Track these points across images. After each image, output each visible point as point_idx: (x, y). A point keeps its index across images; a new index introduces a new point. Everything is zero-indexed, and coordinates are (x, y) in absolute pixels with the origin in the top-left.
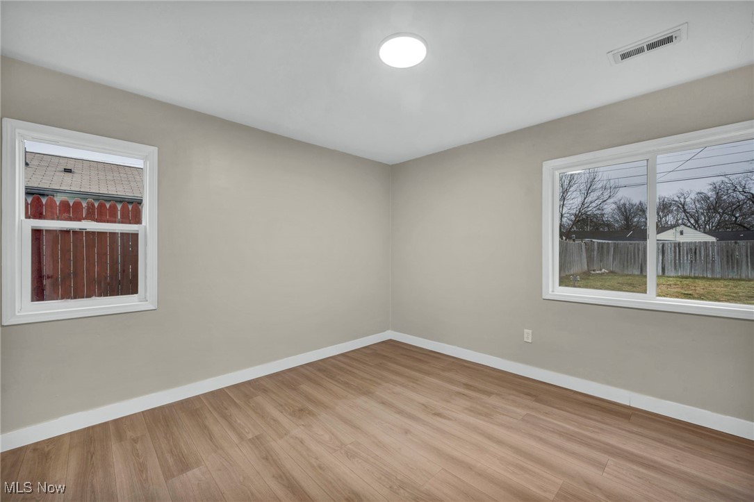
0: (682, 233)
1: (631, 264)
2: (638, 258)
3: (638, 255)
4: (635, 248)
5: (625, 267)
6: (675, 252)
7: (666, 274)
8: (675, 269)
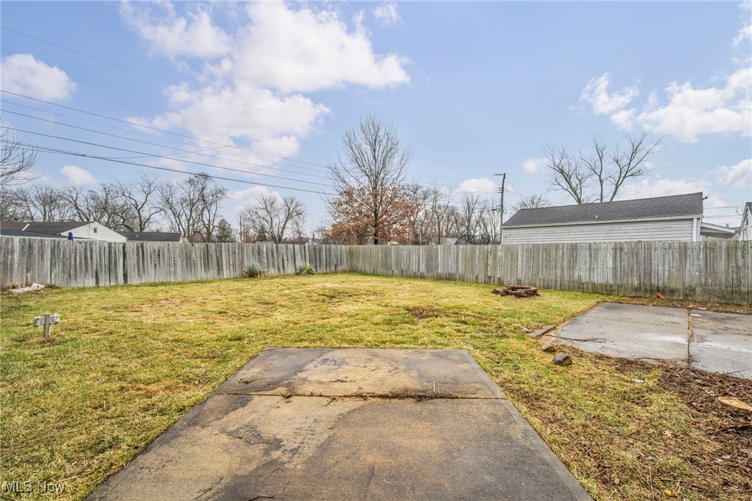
0: (95, 231)
1: (81, 272)
2: (92, 263)
3: (92, 259)
4: (86, 250)
5: (73, 277)
6: (138, 254)
7: (129, 283)
8: (139, 275)
